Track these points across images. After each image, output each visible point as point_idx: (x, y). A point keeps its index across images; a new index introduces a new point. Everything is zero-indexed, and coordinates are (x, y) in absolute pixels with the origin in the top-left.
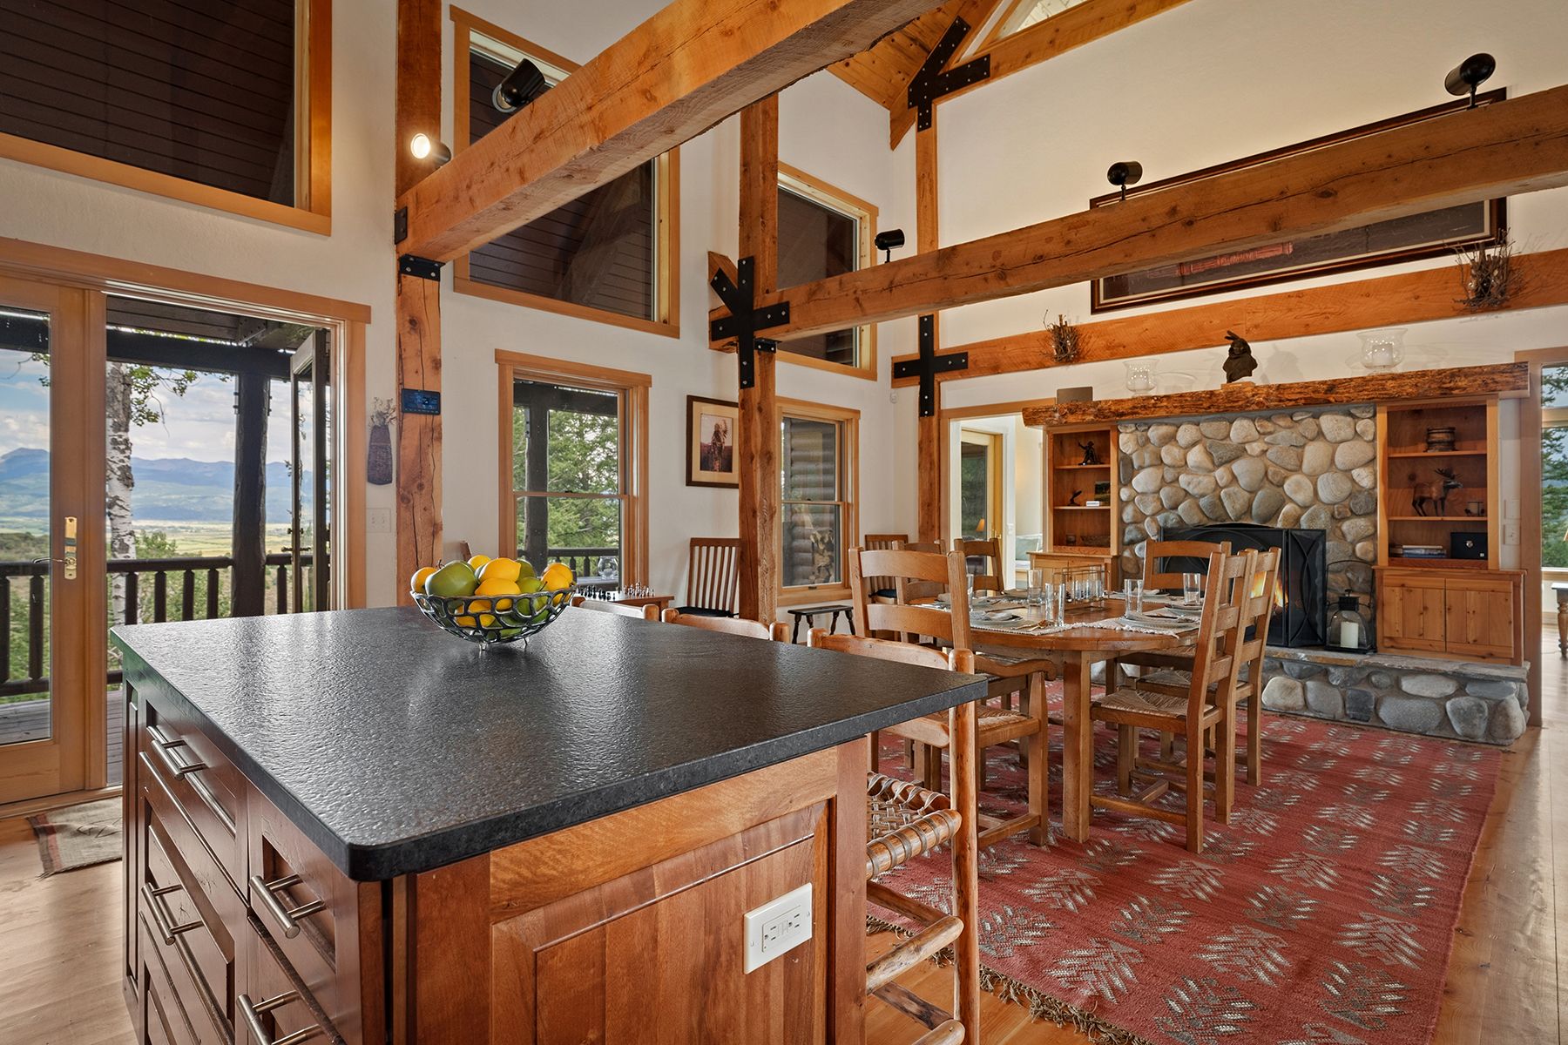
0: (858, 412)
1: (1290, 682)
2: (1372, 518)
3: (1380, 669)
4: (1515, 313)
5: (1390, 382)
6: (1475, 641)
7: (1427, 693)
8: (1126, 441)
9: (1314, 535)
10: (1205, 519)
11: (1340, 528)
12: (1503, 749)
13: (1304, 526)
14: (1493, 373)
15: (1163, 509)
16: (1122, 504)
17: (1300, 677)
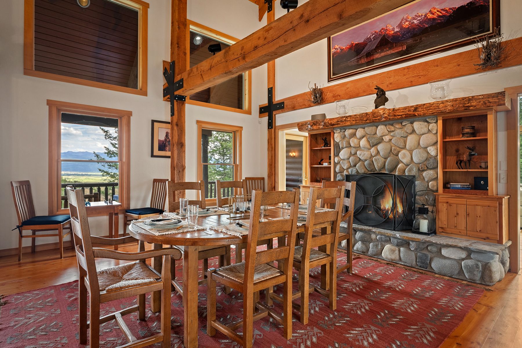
0: (242, 127)
1: (393, 248)
2: (436, 170)
3: (432, 244)
4: (504, 69)
5: (441, 104)
6: (480, 231)
7: (453, 257)
8: (337, 137)
9: (410, 178)
10: (367, 171)
11: (422, 175)
12: (487, 288)
13: (407, 174)
14: (489, 98)
15: (350, 167)
16: (335, 164)
17: (398, 245)
